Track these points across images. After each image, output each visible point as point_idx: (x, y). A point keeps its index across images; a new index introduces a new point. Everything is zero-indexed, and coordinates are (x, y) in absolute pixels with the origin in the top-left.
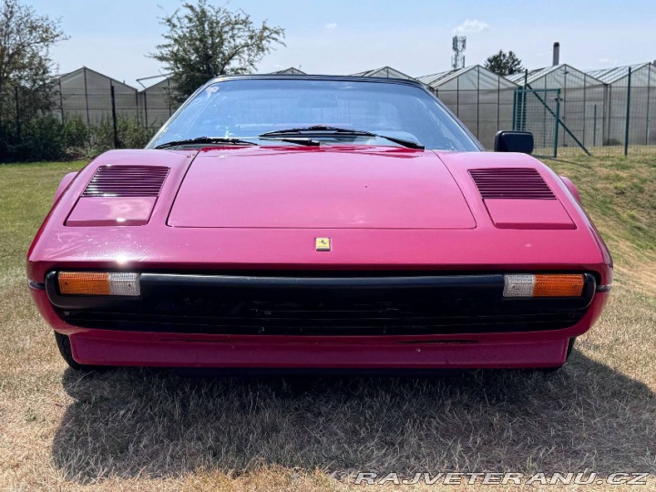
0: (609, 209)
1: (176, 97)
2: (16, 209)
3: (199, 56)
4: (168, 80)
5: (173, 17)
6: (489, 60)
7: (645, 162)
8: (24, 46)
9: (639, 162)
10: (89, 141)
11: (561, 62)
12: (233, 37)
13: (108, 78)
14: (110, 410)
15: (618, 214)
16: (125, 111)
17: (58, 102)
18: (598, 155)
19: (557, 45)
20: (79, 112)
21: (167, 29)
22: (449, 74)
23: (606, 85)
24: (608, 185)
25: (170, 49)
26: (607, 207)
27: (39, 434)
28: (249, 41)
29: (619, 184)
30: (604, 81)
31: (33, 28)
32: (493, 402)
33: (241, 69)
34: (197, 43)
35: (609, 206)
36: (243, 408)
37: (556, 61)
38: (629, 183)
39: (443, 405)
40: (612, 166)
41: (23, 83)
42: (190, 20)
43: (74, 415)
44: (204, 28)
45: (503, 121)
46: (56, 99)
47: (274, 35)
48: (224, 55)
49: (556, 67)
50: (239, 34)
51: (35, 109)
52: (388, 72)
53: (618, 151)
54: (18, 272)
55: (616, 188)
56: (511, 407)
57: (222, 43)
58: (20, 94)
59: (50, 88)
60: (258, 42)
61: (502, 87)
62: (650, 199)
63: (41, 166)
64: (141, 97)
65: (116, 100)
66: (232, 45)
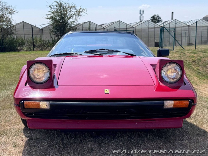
0: (191, 67)
1: (52, 31)
2: (3, 69)
3: (60, 18)
4: (50, 25)
5: (51, 5)
6: (151, 17)
7: (202, 51)
8: (4, 15)
9: (200, 51)
10: (25, 45)
11: (174, 19)
12: (70, 11)
13: (31, 25)
14: (40, 142)
15: (193, 68)
16: (36, 35)
17: (15, 33)
18: (187, 49)
19: (173, 13)
20: (21, 35)
21: (49, 9)
22: (139, 22)
23: (188, 26)
24: (190, 59)
25: (50, 15)
26: (190, 66)
27: (18, 151)
28: (76, 13)
29: (193, 59)
30: (188, 25)
31: (7, 9)
32: (160, 138)
33: (73, 22)
34: (59, 13)
35: (190, 65)
36: (81, 142)
37: (172, 18)
38: (197, 58)
39: (144, 140)
40: (191, 53)
41: (4, 26)
42: (57, 6)
43: (28, 145)
44: (61, 9)
45: (156, 38)
46: (14, 31)
47: (84, 11)
48: (68, 17)
49: (173, 20)
50: (72, 11)
51: (8, 35)
52: (120, 22)
53: (193, 47)
54: (6, 92)
55: (192, 60)
56: (165, 140)
57: (67, 13)
58: (3, 30)
59: (12, 28)
60: (78, 13)
61: (156, 27)
62: (203, 63)
63: (10, 53)
64: (41, 30)
65: (33, 32)
66: (70, 14)
